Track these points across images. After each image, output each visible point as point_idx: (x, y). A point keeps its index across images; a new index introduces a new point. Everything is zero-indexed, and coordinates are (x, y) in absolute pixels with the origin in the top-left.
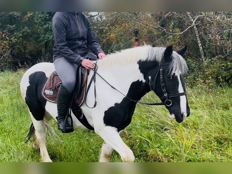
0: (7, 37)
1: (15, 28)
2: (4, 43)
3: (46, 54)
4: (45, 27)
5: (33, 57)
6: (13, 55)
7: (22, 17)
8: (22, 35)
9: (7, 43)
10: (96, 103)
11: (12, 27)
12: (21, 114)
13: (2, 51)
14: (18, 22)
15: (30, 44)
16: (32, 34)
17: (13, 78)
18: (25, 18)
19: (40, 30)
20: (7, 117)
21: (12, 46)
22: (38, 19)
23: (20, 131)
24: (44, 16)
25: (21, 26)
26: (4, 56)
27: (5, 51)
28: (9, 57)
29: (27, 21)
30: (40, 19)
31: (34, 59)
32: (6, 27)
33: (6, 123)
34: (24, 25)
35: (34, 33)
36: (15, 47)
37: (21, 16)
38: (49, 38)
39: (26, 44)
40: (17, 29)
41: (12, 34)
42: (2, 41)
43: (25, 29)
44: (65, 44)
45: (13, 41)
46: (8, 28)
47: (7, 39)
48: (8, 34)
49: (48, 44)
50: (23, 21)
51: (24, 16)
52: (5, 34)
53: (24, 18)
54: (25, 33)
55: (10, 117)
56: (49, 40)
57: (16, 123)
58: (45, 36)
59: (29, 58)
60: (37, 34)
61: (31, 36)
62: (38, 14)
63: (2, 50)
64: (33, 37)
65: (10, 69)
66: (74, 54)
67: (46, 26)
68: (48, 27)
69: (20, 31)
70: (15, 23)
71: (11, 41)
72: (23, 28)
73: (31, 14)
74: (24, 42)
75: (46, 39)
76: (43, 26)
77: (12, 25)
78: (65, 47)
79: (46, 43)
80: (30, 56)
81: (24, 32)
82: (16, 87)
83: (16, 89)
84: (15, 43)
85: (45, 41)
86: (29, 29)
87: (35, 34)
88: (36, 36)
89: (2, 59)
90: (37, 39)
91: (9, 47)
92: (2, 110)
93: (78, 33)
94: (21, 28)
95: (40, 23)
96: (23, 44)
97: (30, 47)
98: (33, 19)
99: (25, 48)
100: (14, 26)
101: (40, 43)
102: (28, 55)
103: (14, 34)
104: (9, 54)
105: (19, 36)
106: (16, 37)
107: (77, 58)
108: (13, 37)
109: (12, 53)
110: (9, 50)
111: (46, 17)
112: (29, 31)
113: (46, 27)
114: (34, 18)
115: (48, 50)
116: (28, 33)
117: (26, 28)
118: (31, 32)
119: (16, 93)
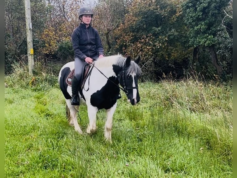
0: (151, 41)
1: (161, 30)
2: (147, 48)
3: (194, 63)
4: (196, 28)
5: (177, 66)
6: (155, 63)
7: (170, 17)
8: (167, 39)
9: (150, 48)
10: (89, 89)
11: (158, 30)
12: (162, 135)
13: (144, 58)
14: (164, 23)
15: (176, 50)
16: (179, 37)
17: (155, 90)
18: (174, 19)
19: (190, 33)
20: (147, 136)
21: (155, 52)
22: (188, 18)
23: (161, 156)
24: (197, 14)
25: (168, 28)
26: (145, 64)
27: (147, 58)
28: (151, 65)
29: (175, 21)
30: (191, 19)
31: (178, 69)
32: (151, 30)
33: (146, 144)
34: (171, 27)
35: (181, 36)
36: (159, 53)
37: (169, 15)
38: (200, 42)
39: (172, 50)
40: (162, 33)
41: (157, 38)
42: (145, 46)
43: (172, 32)
44: (78, 47)
45: (157, 46)
46: (153, 30)
47: (150, 44)
48: (152, 38)
49: (197, 50)
50: (170, 22)
51: (172, 16)
52: (149, 38)
53: (172, 18)
54: (172, 37)
55: (150, 137)
56: (200, 45)
57: (157, 146)
58: (195, 40)
59: (173, 67)
60: (185, 37)
61: (177, 40)
62: (189, 13)
63: (144, 56)
64: (179, 42)
65: (151, 79)
66: (81, 54)
67: (198, 27)
68: (201, 28)
69: (166, 34)
70: (161, 25)
71: (155, 46)
72: (169, 30)
73: (181, 13)
74: (169, 48)
75: (196, 44)
76: (194, 28)
77: (158, 27)
78: (77, 49)
79: (195, 49)
80: (174, 65)
81: (170, 35)
82: (158, 101)
83: (158, 104)
84: (158, 49)
85: (195, 46)
86: (177, 31)
87: (183, 38)
88: (184, 40)
89: (143, 67)
90: (184, 44)
91: (151, 54)
92: (141, 127)
93: (87, 40)
94: (168, 30)
95: (191, 24)
96: (168, 50)
97: (176, 54)
98: (182, 18)
99: (169, 55)
100: (160, 28)
101: (189, 48)
102: (172, 64)
103: (159, 38)
104: (151, 61)
105: (165, 40)
106: (161, 41)
107: (83, 56)
108: (158, 41)
109: (154, 60)
110: (151, 57)
111: (199, 16)
112: (176, 34)
113: (198, 29)
114: (184, 18)
115: (197, 57)
116: (174, 37)
117: (173, 30)
118: (178, 35)
119: (158, 109)
